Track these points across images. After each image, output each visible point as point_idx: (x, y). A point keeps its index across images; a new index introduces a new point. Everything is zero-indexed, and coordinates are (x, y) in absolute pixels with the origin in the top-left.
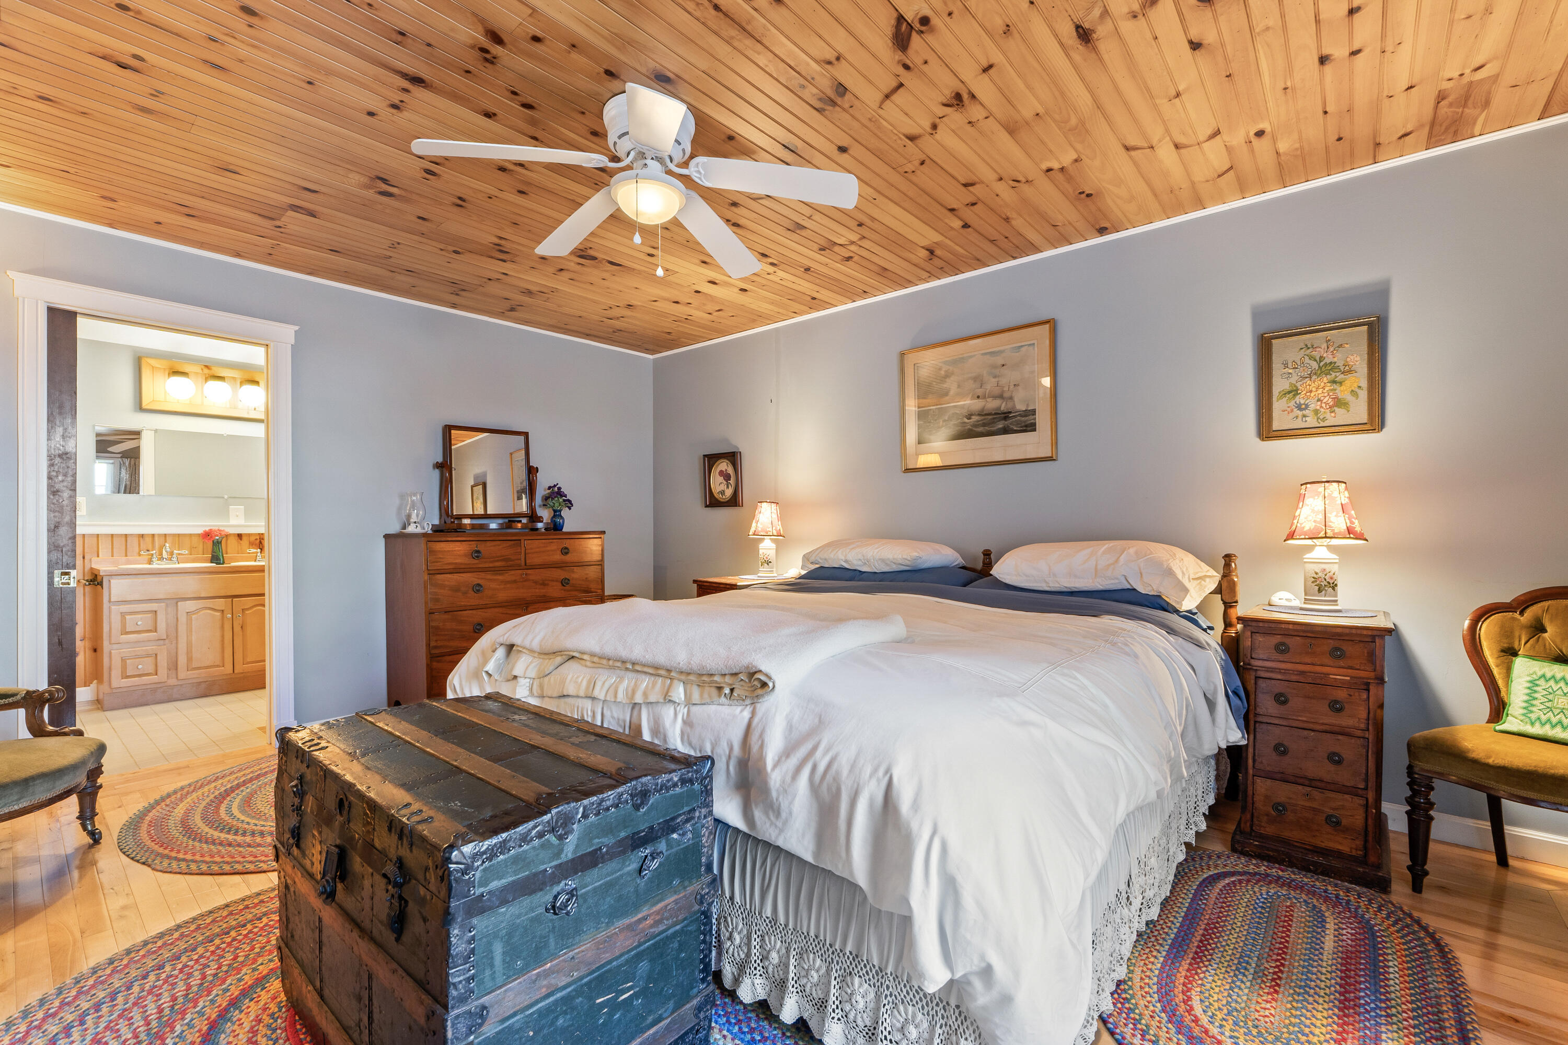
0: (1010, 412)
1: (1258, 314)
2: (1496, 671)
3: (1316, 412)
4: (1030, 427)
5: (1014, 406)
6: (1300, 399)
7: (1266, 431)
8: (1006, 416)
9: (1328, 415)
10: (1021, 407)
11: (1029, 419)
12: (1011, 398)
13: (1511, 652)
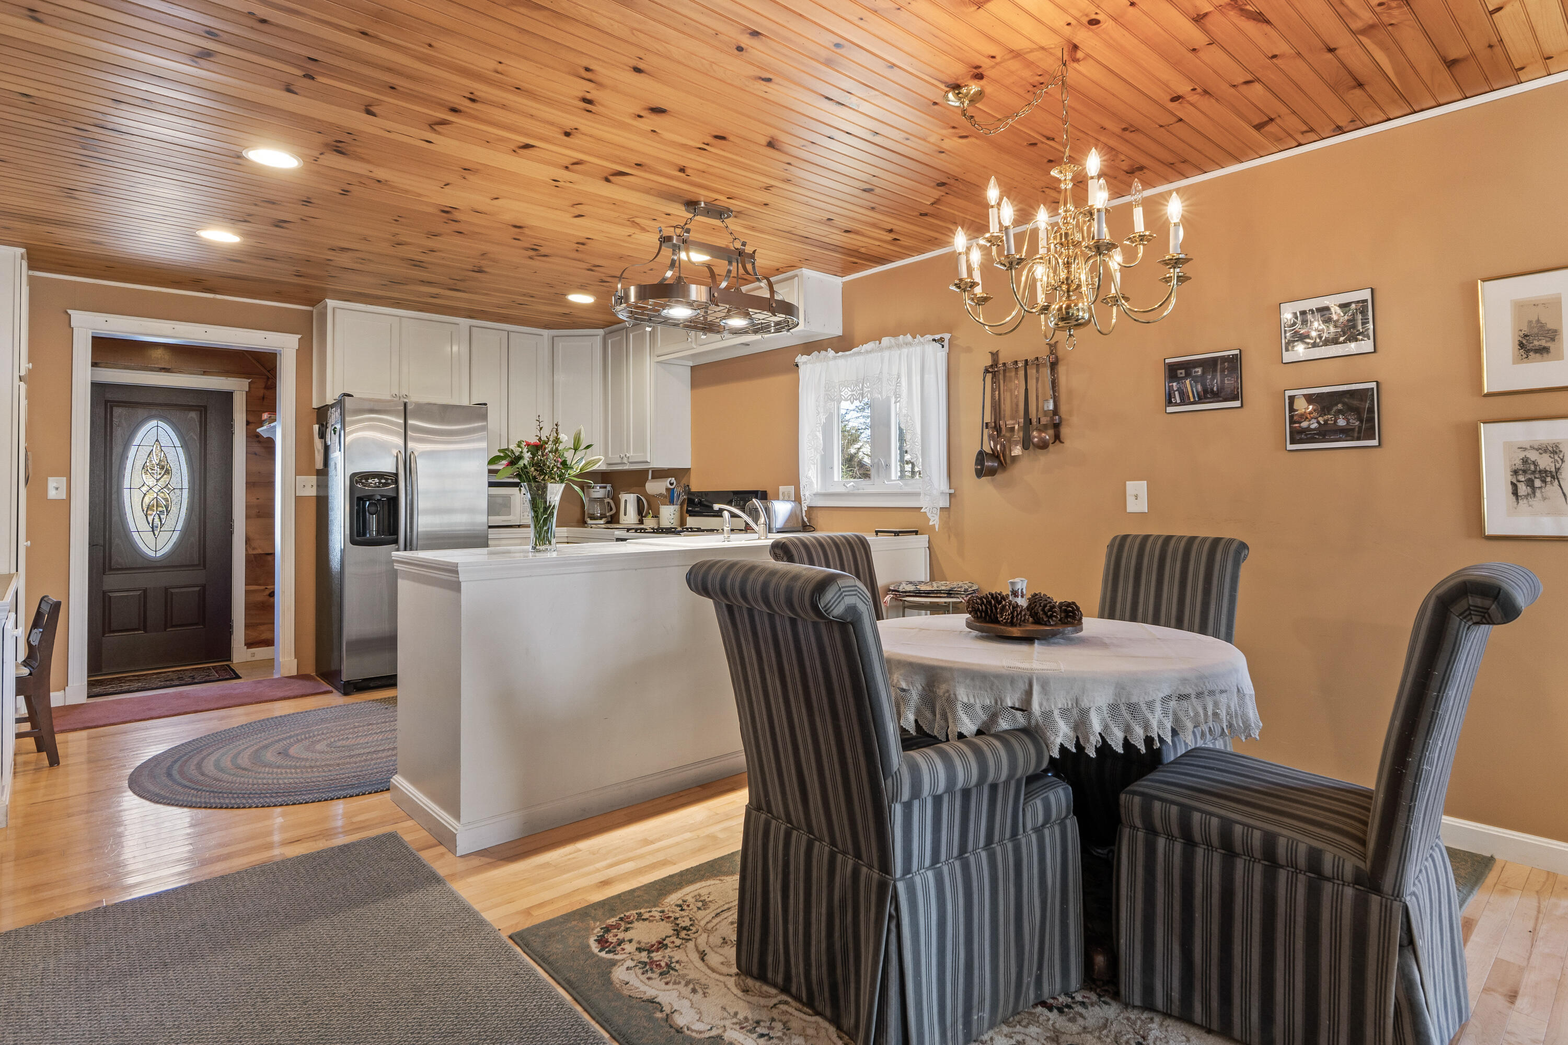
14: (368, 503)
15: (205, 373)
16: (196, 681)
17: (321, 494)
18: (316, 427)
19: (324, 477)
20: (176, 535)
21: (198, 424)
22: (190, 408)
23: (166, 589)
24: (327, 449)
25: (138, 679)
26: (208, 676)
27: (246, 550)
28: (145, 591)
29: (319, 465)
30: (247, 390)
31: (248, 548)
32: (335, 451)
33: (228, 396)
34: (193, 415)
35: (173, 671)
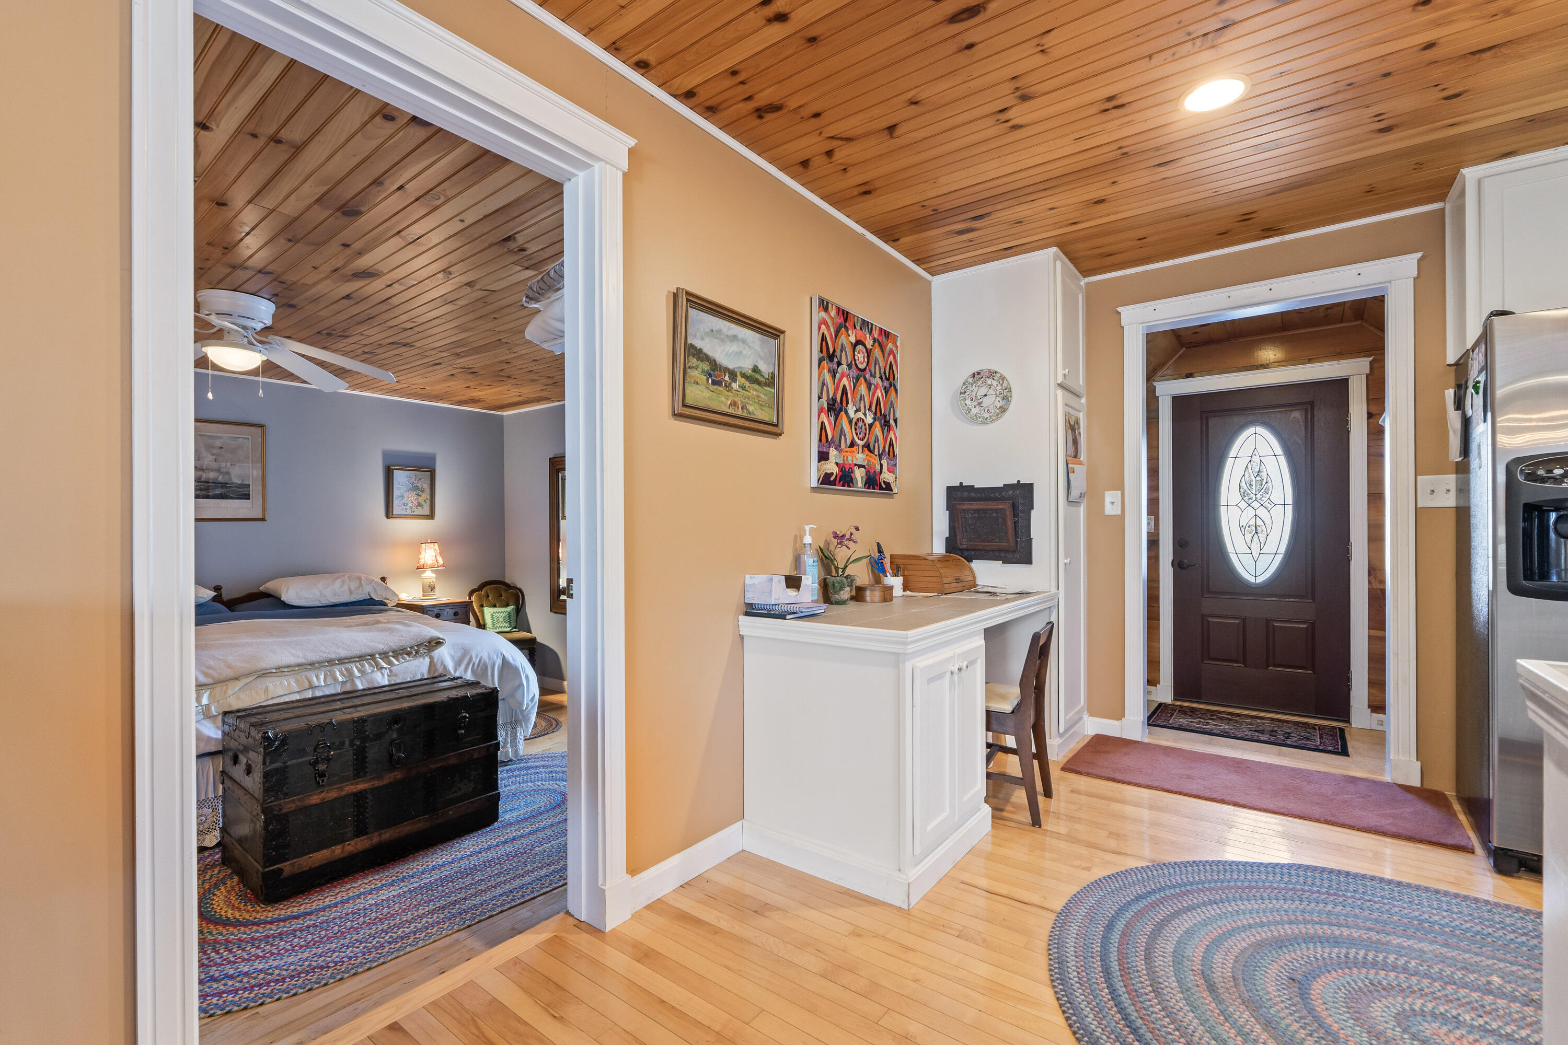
0: (227, 484)
1: (386, 455)
2: (478, 614)
3: (411, 508)
4: (247, 497)
5: (231, 479)
6: (404, 501)
7: (389, 513)
8: (224, 485)
9: (416, 510)
10: (237, 481)
11: (244, 491)
12: (228, 473)
13: (482, 606)
14: (1553, 516)
15: (1310, 361)
16: (1289, 742)
17: (1462, 504)
18: (1450, 393)
19: (1466, 475)
20: (1279, 559)
21: (1302, 424)
22: (1293, 406)
23: (1268, 622)
24: (1466, 423)
25: (1230, 719)
26: (1307, 739)
27: (1370, 582)
28: (1244, 620)
29: (1455, 455)
30: (1368, 371)
31: (1373, 581)
32: (1478, 424)
33: (1342, 385)
34: (1297, 415)
35: (1273, 719)
